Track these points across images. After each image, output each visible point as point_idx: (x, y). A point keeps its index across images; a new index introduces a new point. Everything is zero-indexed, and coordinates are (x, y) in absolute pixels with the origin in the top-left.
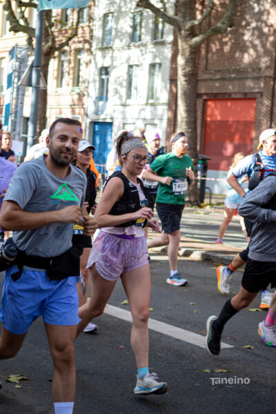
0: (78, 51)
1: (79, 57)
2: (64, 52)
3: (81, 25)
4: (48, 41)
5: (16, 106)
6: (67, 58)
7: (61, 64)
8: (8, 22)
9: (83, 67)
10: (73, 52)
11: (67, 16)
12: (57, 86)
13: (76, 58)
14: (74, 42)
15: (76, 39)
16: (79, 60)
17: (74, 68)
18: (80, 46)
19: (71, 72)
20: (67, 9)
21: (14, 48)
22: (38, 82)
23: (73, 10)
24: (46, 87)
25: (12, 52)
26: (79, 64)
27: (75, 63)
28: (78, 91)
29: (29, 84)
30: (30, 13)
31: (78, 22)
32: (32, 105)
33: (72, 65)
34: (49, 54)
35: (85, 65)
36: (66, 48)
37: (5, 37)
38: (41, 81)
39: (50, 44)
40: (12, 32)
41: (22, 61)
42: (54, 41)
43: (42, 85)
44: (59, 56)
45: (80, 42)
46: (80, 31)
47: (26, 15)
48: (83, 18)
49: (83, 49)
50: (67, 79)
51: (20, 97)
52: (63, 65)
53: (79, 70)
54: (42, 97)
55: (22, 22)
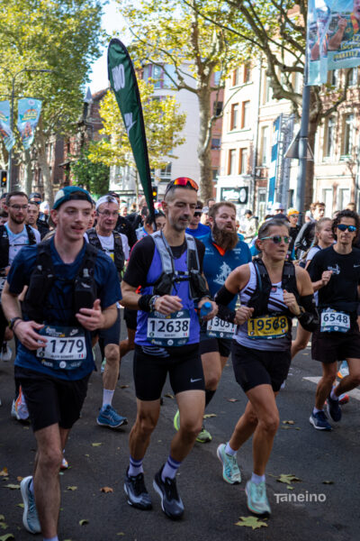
0: (347, 116)
1: (348, 122)
2: (331, 118)
3: (350, 87)
4: (314, 107)
5: (282, 180)
6: (334, 125)
7: (328, 131)
8: (271, 89)
9: (352, 134)
10: (341, 118)
11: (334, 78)
12: (324, 155)
13: (344, 124)
14: (342, 107)
15: (344, 103)
16: (349, 126)
17: (343, 134)
18: (349, 110)
19: (339, 139)
20: (334, 71)
21: (278, 118)
22: (305, 154)
23: (341, 73)
24: (313, 158)
25: (276, 122)
26: (349, 130)
27: (343, 129)
28: (347, 160)
29: (296, 155)
30: (295, 78)
31: (347, 85)
32: (298, 179)
33: (340, 131)
34: (315, 121)
35: (354, 131)
36: (334, 114)
37: (267, 104)
38: (308, 153)
39: (316, 110)
40: (275, 100)
41: (288, 131)
42: (320, 107)
43: (309, 157)
44: (327, 123)
45: (348, 106)
46: (349, 94)
47: (290, 80)
48: (352, 80)
49: (352, 114)
50: (336, 147)
51: (286, 170)
52: (330, 133)
53: (348, 137)
54: (308, 169)
55: (286, 88)
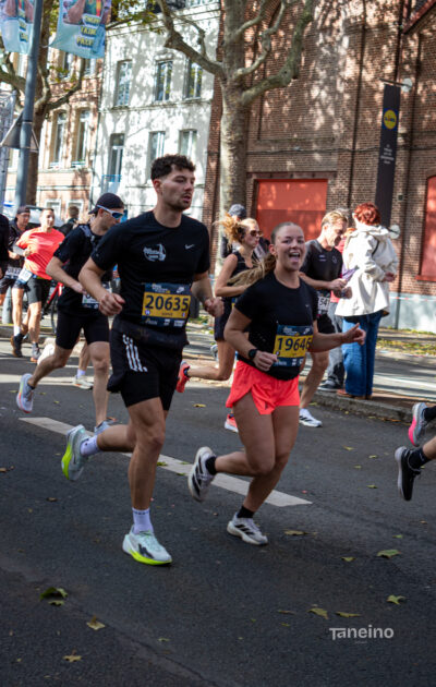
0: (82, 112)
1: (82, 120)
2: (61, 113)
3: (86, 76)
4: (41, 95)
6: (63, 122)
7: (57, 129)
9: (87, 136)
10: (74, 112)
11: (67, 65)
12: (51, 160)
13: (77, 121)
14: (76, 100)
15: (78, 95)
16: (83, 124)
17: (75, 133)
18: (84, 104)
19: (70, 140)
20: (67, 54)
22: (28, 143)
23: (75, 57)
24: (38, 150)
26: (83, 130)
27: (76, 127)
28: (79, 167)
29: (16, 145)
30: (17, 57)
31: (83, 71)
32: (17, 182)
33: (72, 129)
34: (42, 114)
35: (89, 131)
36: (64, 107)
38: (32, 141)
39: (43, 99)
41: (7, 114)
42: (49, 95)
43: (33, 147)
44: (55, 119)
45: (84, 99)
46: (84, 83)
47: (12, 60)
48: (89, 66)
49: (88, 109)
50: (66, 150)
51: (3, 162)
52: (59, 130)
53: (82, 138)
55: (5, 69)
